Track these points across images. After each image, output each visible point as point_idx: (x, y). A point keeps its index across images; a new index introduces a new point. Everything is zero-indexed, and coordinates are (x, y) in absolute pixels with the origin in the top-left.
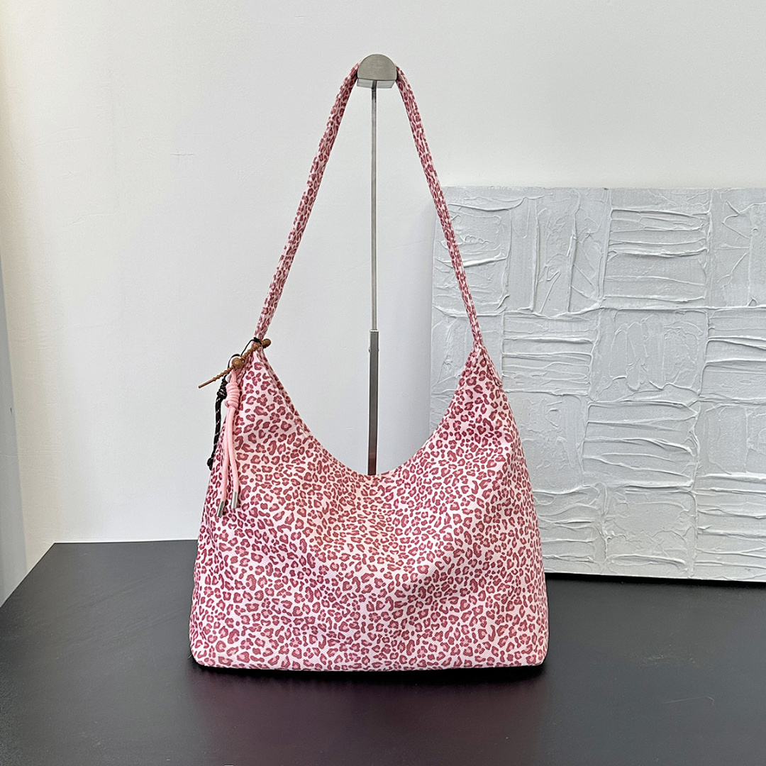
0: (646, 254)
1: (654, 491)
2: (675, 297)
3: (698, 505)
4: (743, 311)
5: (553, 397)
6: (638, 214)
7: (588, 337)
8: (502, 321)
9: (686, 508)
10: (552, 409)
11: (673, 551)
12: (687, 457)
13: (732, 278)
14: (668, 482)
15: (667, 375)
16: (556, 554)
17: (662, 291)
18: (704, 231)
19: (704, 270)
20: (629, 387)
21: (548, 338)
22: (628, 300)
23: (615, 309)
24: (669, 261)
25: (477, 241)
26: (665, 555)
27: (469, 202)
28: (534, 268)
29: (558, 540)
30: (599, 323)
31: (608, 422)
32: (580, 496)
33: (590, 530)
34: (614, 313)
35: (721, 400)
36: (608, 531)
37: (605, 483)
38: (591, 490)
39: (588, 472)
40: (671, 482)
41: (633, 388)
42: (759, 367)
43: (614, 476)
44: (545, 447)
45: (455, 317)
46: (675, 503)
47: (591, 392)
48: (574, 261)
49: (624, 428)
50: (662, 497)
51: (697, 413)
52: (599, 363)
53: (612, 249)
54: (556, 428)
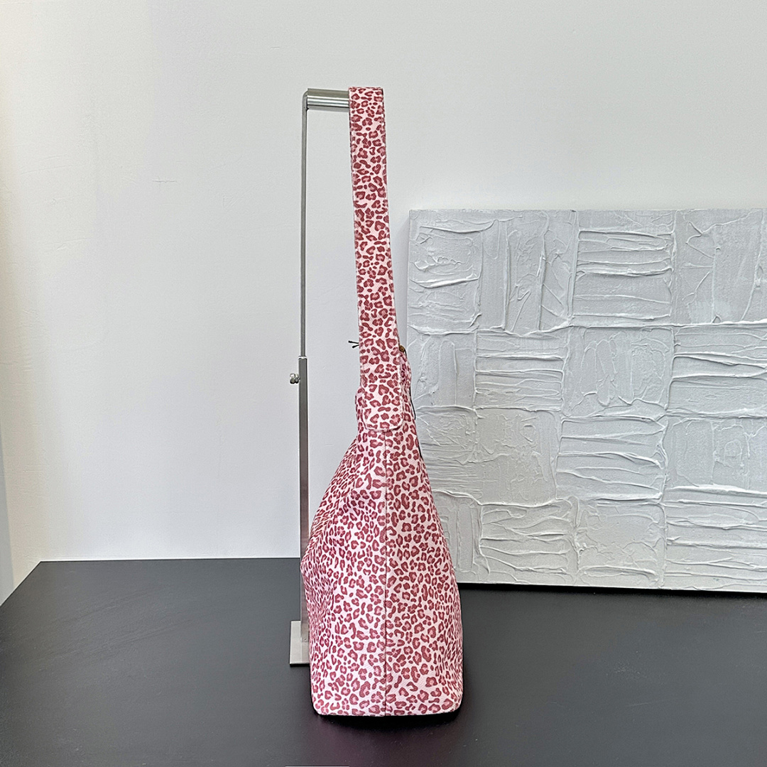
0: (613, 273)
1: (624, 504)
2: (641, 315)
3: (667, 517)
4: (708, 328)
5: (527, 413)
6: (604, 235)
7: (559, 355)
8: (475, 339)
9: (655, 519)
10: (526, 425)
11: (643, 562)
12: (656, 470)
13: (696, 296)
14: (638, 495)
15: (635, 390)
16: (530, 566)
17: (629, 309)
18: (668, 251)
19: (669, 289)
20: (599, 403)
21: (519, 356)
22: (598, 318)
23: (584, 327)
24: (635, 279)
25: (449, 262)
26: (636, 566)
27: (440, 224)
28: (505, 288)
29: (531, 552)
30: (569, 340)
31: (580, 437)
32: (553, 508)
33: (563, 542)
34: (583, 331)
35: (687, 414)
36: (581, 542)
37: (578, 496)
38: (564, 503)
39: (562, 486)
40: (641, 495)
41: (603, 403)
42: (724, 382)
43: (587, 490)
44: (520, 462)
45: (429, 335)
46: (644, 515)
47: (564, 407)
48: (544, 281)
49: (596, 443)
50: (632, 509)
51: (664, 427)
52: (570, 380)
53: (580, 268)
54: (531, 443)
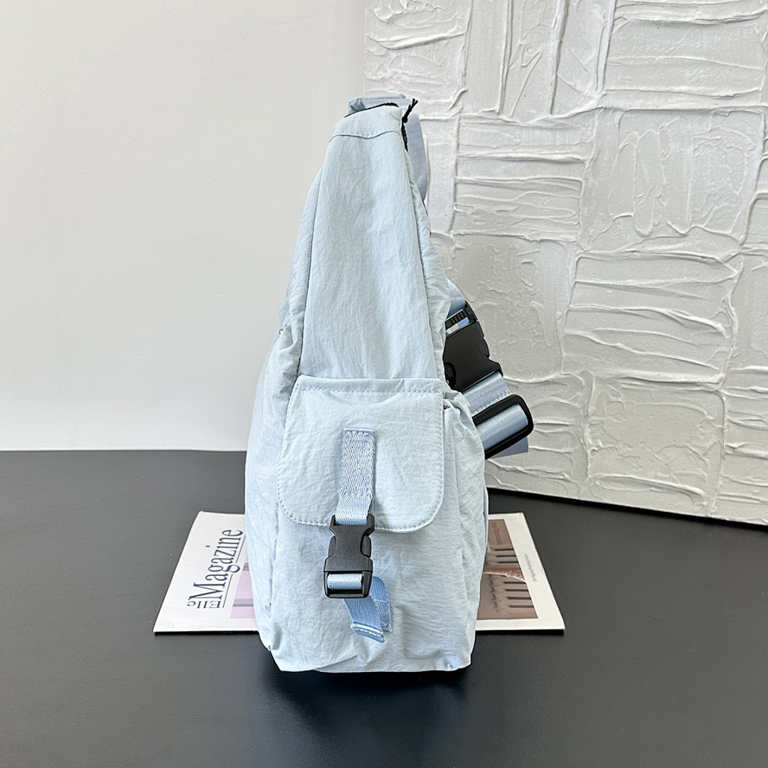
1: (663, 388)
5: (527, 243)
10: (524, 261)
14: (685, 375)
16: (521, 466)
21: (519, 155)
31: (604, 282)
33: (568, 437)
36: (594, 438)
37: (593, 371)
38: (573, 380)
39: (572, 355)
40: (691, 376)
44: (512, 315)
49: (626, 292)
50: (675, 396)
54: (530, 289)
